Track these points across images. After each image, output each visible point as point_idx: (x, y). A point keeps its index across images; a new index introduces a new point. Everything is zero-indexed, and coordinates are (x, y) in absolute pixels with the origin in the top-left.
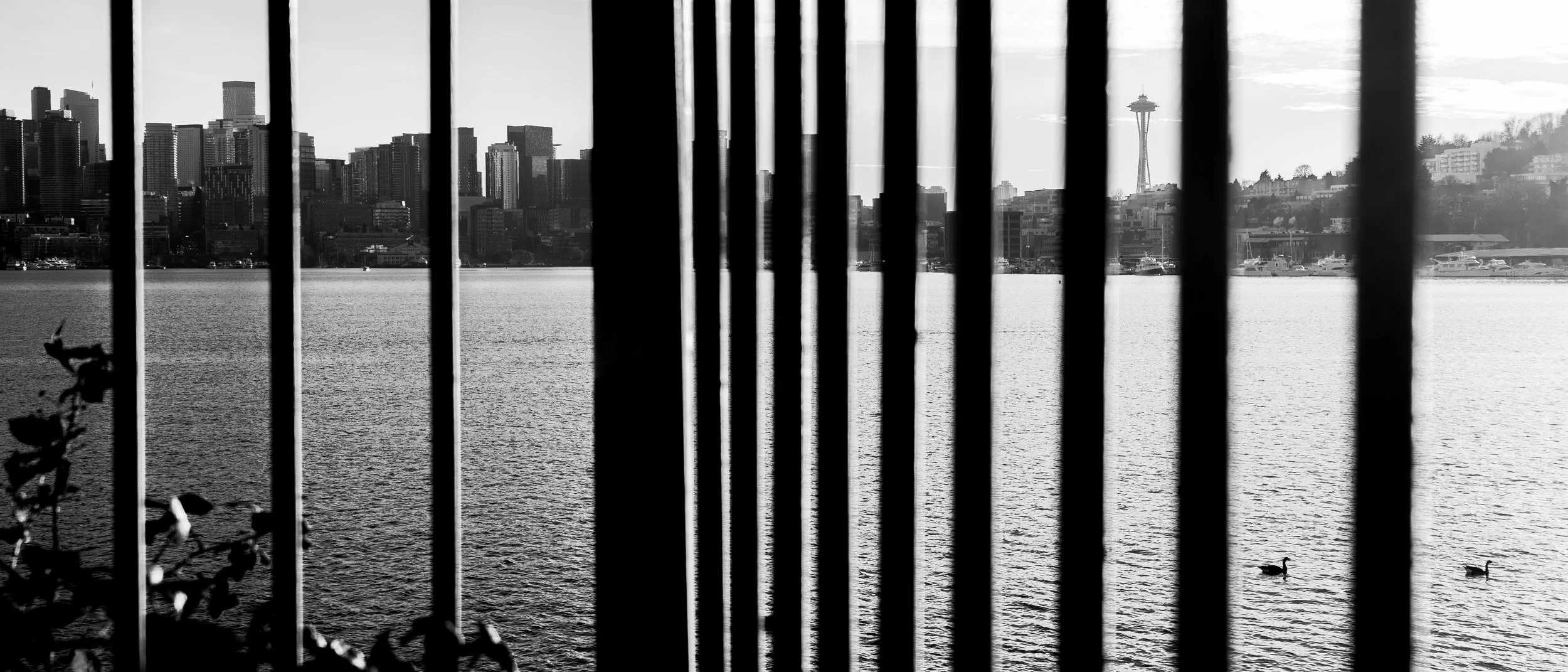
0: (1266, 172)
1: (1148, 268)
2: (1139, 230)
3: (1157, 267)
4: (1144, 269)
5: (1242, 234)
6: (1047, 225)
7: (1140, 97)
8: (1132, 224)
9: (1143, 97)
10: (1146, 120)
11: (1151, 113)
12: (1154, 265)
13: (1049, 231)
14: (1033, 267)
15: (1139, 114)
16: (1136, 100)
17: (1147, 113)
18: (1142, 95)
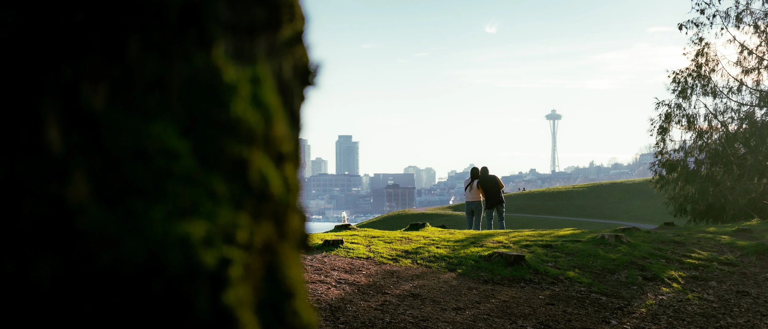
0: (593, 162)
7: (552, 111)
9: (554, 111)
10: (556, 125)
11: (559, 120)
15: (552, 121)
16: (549, 112)
17: (556, 121)
18: (553, 110)
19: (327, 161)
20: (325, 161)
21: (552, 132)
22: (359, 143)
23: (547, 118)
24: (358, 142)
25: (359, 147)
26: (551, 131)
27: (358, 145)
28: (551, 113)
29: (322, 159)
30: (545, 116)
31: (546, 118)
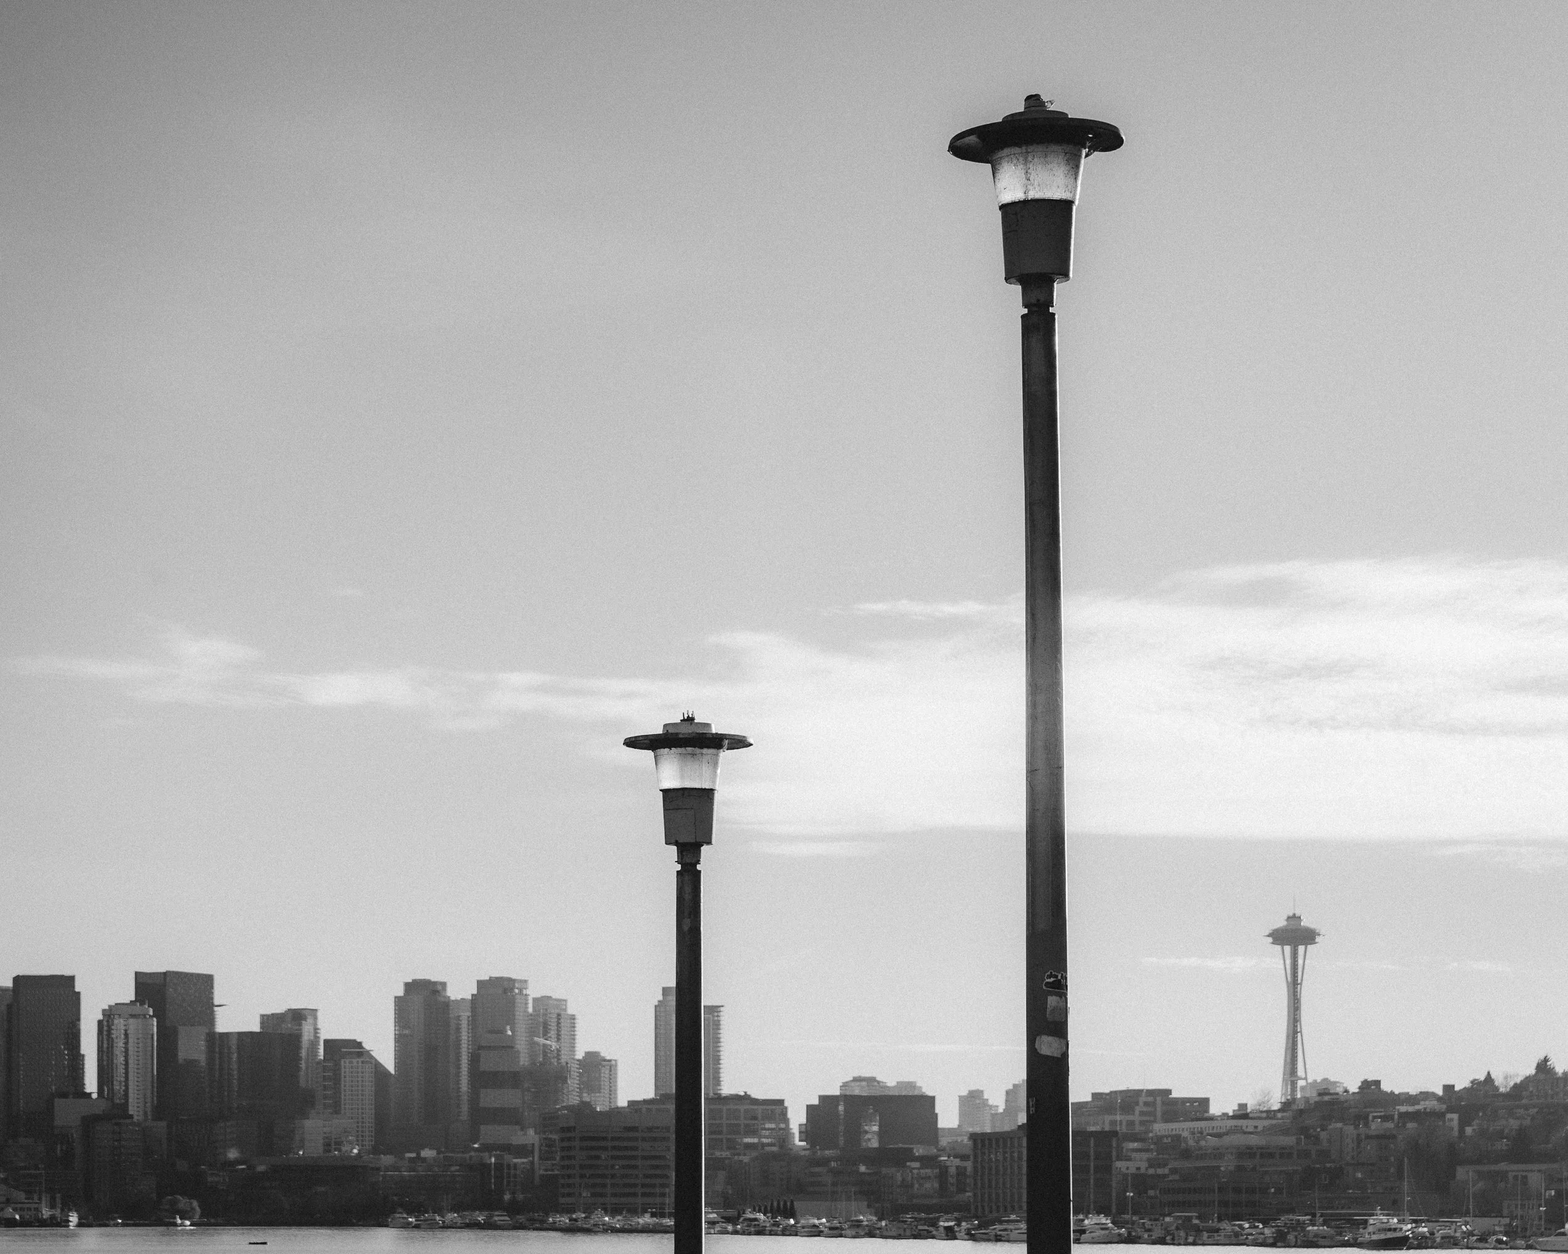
0: (1546, 1060)
1: (1382, 1236)
2: (1328, 1165)
3: (1398, 1234)
4: (1375, 1237)
5: (1530, 1175)
6: (1145, 1156)
7: (1289, 918)
8: (1313, 1152)
9: (1294, 918)
10: (1300, 962)
11: (1309, 946)
12: (1395, 1230)
13: (1151, 1166)
14: (1157, 1233)
15: (1287, 949)
16: (1281, 923)
17: (1301, 949)
18: (1291, 914)
19: (616, 1061)
20: (610, 1061)
21: (1289, 979)
22: (722, 1009)
23: (1273, 938)
24: (720, 1007)
25: (722, 1023)
26: (1287, 979)
27: (718, 1016)
28: (1285, 923)
29: (602, 1054)
30: (1267, 934)
31: (1270, 940)
